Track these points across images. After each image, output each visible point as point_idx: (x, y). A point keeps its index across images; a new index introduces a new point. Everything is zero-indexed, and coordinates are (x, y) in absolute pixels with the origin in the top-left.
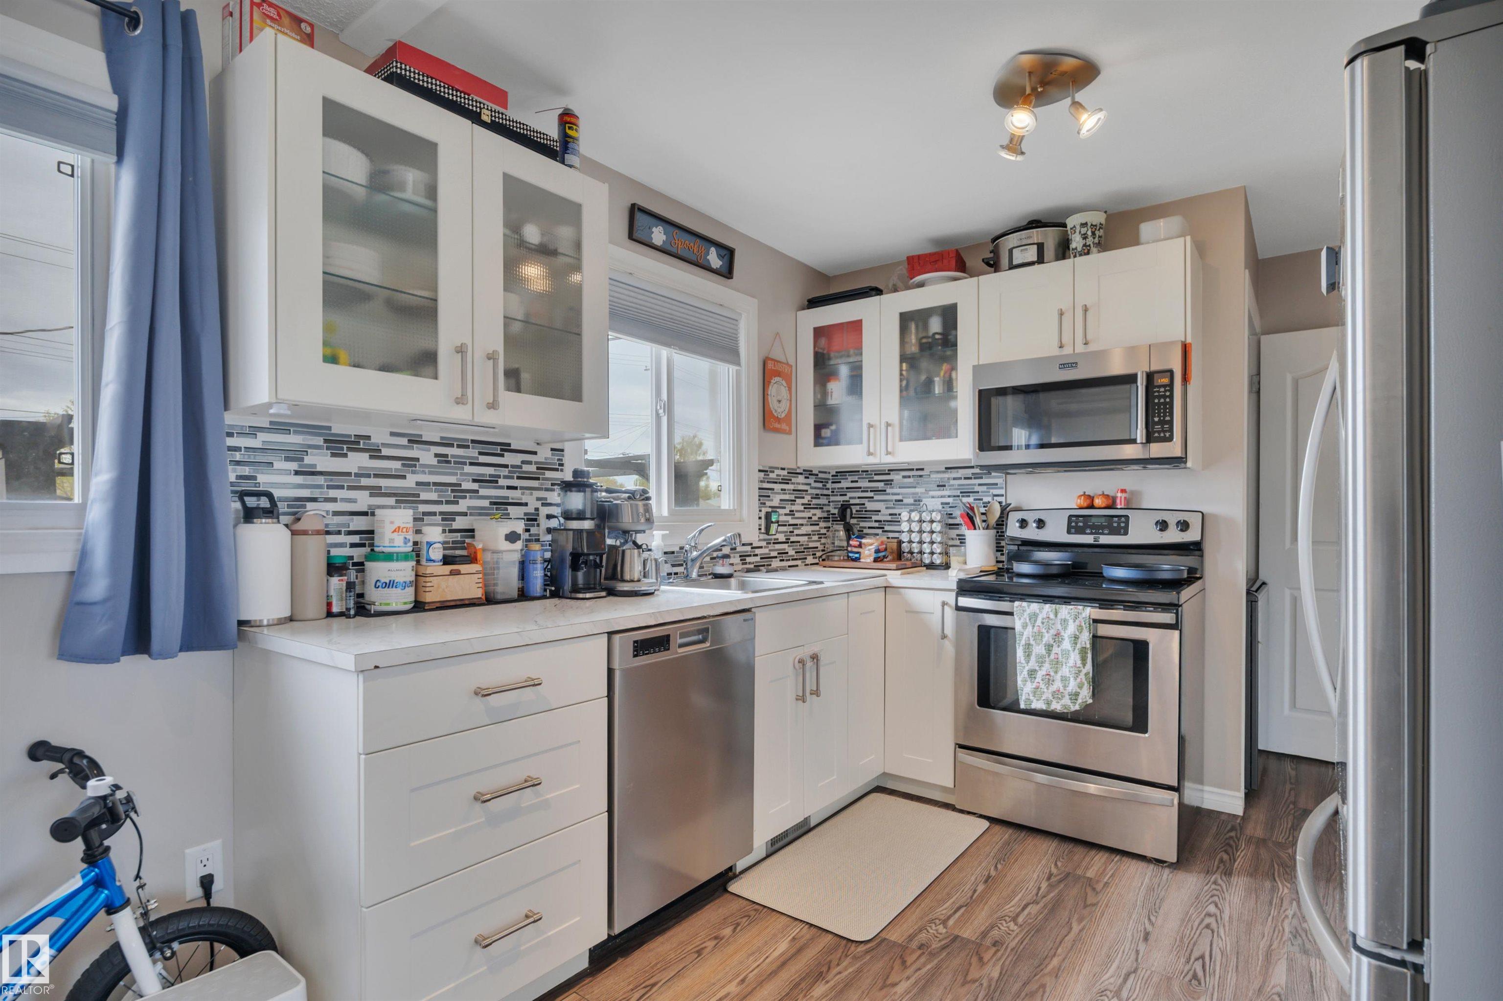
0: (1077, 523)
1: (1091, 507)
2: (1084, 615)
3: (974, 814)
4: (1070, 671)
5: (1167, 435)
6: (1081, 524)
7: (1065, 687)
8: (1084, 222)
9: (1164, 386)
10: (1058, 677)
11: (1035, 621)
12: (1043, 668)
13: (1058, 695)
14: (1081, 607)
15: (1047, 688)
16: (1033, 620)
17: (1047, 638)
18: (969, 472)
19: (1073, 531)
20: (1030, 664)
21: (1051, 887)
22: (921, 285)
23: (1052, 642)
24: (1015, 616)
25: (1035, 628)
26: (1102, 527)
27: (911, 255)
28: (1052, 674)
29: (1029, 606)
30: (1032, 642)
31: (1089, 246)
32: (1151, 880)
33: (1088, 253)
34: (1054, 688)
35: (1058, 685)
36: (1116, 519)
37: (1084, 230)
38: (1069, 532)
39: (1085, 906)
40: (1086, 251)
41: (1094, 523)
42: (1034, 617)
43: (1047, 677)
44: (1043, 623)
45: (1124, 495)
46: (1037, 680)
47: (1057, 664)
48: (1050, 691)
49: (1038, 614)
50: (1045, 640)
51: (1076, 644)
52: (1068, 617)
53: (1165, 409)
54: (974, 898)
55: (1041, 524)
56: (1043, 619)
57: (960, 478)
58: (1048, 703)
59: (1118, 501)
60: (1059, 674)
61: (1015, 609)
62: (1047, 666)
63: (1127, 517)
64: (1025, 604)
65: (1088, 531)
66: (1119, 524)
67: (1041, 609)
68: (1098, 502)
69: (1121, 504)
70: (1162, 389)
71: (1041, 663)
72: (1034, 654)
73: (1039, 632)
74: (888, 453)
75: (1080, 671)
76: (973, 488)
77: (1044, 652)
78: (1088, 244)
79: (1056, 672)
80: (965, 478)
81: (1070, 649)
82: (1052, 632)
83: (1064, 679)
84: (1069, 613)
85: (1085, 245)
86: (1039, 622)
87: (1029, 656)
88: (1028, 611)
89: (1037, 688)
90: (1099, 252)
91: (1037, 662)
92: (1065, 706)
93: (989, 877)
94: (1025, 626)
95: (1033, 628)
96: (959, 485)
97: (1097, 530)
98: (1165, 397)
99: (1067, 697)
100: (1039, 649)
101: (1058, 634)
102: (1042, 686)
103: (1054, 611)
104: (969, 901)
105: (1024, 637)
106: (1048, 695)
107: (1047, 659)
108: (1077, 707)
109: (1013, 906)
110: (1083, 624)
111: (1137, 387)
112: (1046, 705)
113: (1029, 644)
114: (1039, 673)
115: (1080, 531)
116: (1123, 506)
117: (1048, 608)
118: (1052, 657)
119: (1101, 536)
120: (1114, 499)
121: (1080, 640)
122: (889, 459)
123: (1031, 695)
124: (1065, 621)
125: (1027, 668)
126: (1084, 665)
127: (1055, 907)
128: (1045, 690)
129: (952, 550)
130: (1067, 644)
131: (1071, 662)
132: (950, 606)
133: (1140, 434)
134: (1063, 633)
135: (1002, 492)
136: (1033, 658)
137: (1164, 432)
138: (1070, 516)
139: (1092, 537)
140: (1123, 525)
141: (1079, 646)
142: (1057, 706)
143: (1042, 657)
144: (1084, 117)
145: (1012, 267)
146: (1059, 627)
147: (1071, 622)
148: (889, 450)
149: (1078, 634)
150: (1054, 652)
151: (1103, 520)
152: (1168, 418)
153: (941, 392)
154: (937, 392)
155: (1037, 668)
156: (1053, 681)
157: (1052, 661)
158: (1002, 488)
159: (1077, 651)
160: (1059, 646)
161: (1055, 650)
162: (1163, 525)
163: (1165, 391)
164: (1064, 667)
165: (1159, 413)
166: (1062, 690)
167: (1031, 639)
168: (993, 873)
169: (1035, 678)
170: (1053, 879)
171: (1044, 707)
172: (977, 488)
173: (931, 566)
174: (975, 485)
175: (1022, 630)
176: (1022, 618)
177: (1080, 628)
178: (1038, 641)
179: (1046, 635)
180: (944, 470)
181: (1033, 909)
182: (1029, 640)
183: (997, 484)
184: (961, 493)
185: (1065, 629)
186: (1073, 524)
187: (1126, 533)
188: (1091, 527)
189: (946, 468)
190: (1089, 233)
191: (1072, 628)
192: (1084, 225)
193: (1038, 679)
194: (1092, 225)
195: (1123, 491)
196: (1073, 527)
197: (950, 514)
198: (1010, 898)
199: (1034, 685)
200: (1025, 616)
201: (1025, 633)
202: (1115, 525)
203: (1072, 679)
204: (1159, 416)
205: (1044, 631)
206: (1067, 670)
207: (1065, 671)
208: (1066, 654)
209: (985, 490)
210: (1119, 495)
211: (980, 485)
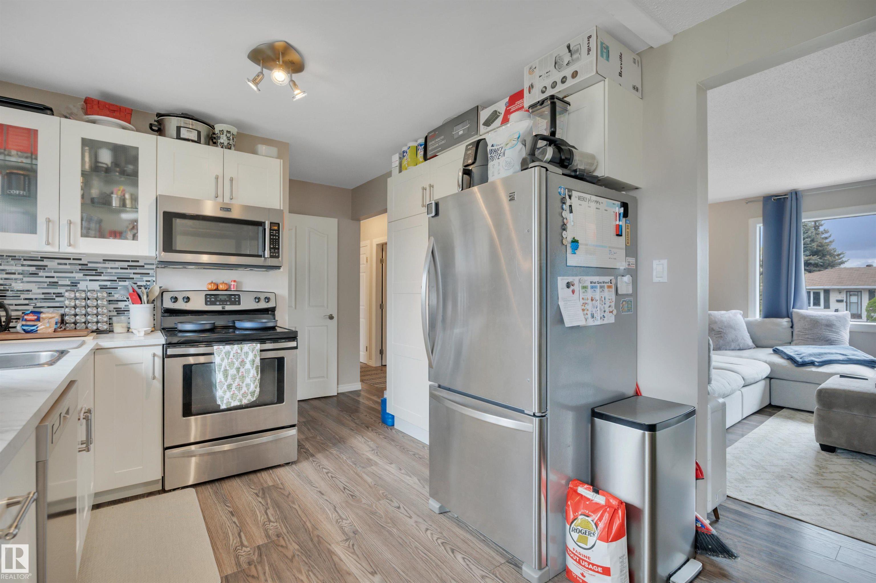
0: (210, 299)
1: (217, 290)
2: (257, 348)
3: (178, 488)
4: (250, 380)
5: (277, 255)
6: (213, 299)
7: (248, 389)
8: (229, 130)
9: (276, 230)
10: (244, 385)
11: (229, 356)
12: (235, 382)
13: (244, 395)
14: (255, 344)
15: (239, 393)
16: (227, 356)
17: (237, 364)
18: (125, 264)
19: (209, 303)
20: (228, 381)
21: (264, 498)
22: (94, 122)
23: (239, 366)
24: (215, 355)
25: (229, 360)
26: (226, 301)
27: (89, 96)
28: (241, 384)
29: (224, 348)
30: (228, 368)
31: (231, 145)
32: (294, 472)
33: (230, 148)
34: (242, 392)
35: (244, 389)
36: (233, 297)
37: (228, 135)
38: (206, 304)
39: (288, 497)
40: (229, 147)
41: (221, 299)
42: (228, 353)
43: (238, 386)
44: (234, 356)
45: (235, 284)
46: (232, 390)
47: (243, 378)
48: (241, 394)
49: (231, 352)
50: (235, 366)
51: (253, 364)
52: (248, 351)
53: (276, 242)
54: (238, 525)
55: (187, 299)
56: (234, 354)
57: (118, 268)
58: (241, 401)
59: (232, 287)
60: (245, 383)
61: (215, 351)
62: (237, 380)
63: (239, 295)
64: (221, 347)
65: (218, 303)
66: (235, 299)
67: (232, 349)
68: (221, 287)
69: (234, 289)
70: (274, 232)
71: (234, 379)
72: (229, 375)
73: (232, 362)
74: (70, 245)
75: (256, 379)
76: (130, 276)
77: (235, 372)
78: (230, 143)
79: (243, 383)
80: (121, 268)
81: (250, 368)
82: (240, 360)
83: (248, 385)
84: (249, 348)
85: (228, 143)
86: (231, 356)
87: (227, 377)
88: (224, 351)
89: (233, 394)
90: (235, 150)
91: (232, 379)
92: (249, 400)
93: (231, 513)
94: (222, 360)
95: (228, 360)
96: (115, 273)
97: (223, 302)
98: (275, 235)
99: (249, 395)
100: (232, 372)
101: (243, 361)
102: (236, 392)
103: (240, 348)
104: (238, 528)
105: (223, 367)
106: (240, 396)
107: (237, 376)
108: (255, 399)
109: (261, 517)
110: (257, 353)
111: (265, 229)
112: (240, 402)
113: (226, 370)
114: (234, 385)
115: (213, 303)
116: (235, 290)
117: (236, 347)
118: (240, 374)
119: (226, 306)
120: (229, 286)
121: (255, 362)
122: (70, 250)
123: (230, 399)
124: (247, 354)
125: (226, 384)
126: (258, 375)
127: (277, 505)
128: (238, 394)
129: (114, 319)
130: (248, 366)
131: (251, 375)
132: (158, 356)
133: (267, 254)
134: (245, 360)
135: (154, 279)
136: (229, 378)
137: (276, 253)
138: (206, 295)
139: (221, 306)
140: (237, 299)
141: (255, 365)
142: (245, 402)
143: (235, 375)
144: (297, 92)
145: (179, 137)
146: (243, 357)
147: (250, 353)
148: (72, 242)
149: (254, 359)
150: (241, 371)
151: (226, 297)
152: (277, 247)
153: (118, 205)
154: (114, 205)
155: (232, 383)
156: (242, 388)
157: (240, 377)
158: (154, 276)
159: (254, 368)
160: (243, 367)
161: (242, 370)
162: (258, 300)
163: (276, 233)
164: (247, 378)
165: (273, 243)
166: (247, 392)
167: (227, 367)
168: (231, 510)
169: (231, 389)
170: (260, 495)
171: (239, 404)
172: (132, 276)
173: (98, 332)
174: (131, 273)
175: (221, 362)
176: (221, 355)
177: (255, 356)
178: (231, 367)
179: (236, 362)
180: (102, 261)
181: (270, 512)
182: (226, 368)
183: (149, 274)
184: (118, 278)
185: (247, 357)
186: (208, 299)
187: (239, 304)
188: (221, 301)
189: (104, 260)
190: (231, 137)
191: (251, 356)
192: (228, 132)
193: (234, 389)
194: (232, 134)
195: (234, 281)
196: (208, 301)
197: (110, 293)
198: (254, 513)
199: (232, 393)
200: (222, 354)
201: (224, 364)
202: (233, 299)
203: (252, 384)
204: (273, 245)
205: (235, 360)
206: (249, 380)
207: (248, 380)
208: (248, 371)
209: (139, 277)
210: (233, 283)
211: (134, 273)
